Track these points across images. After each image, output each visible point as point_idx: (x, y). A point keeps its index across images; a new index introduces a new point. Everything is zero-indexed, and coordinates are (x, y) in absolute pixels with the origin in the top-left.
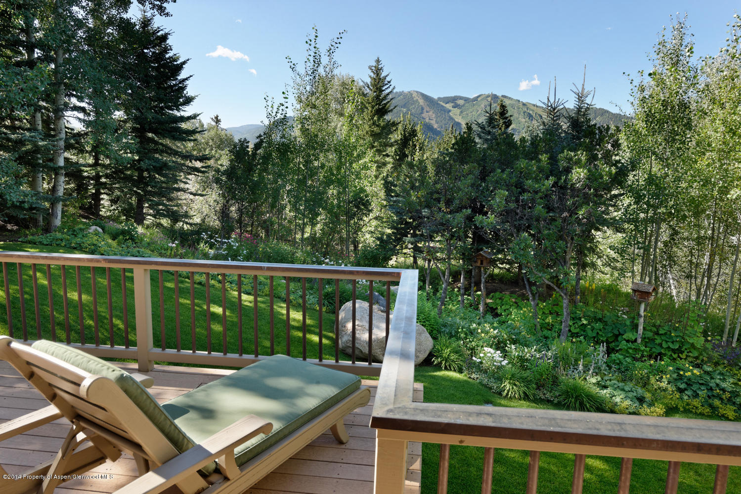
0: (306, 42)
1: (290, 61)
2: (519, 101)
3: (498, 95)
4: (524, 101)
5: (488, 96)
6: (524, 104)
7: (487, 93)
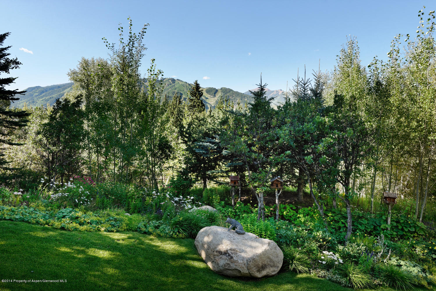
0: (119, 29)
1: (106, 41)
2: (187, 83)
3: (175, 79)
4: (189, 83)
5: (169, 79)
6: (189, 85)
7: (168, 78)
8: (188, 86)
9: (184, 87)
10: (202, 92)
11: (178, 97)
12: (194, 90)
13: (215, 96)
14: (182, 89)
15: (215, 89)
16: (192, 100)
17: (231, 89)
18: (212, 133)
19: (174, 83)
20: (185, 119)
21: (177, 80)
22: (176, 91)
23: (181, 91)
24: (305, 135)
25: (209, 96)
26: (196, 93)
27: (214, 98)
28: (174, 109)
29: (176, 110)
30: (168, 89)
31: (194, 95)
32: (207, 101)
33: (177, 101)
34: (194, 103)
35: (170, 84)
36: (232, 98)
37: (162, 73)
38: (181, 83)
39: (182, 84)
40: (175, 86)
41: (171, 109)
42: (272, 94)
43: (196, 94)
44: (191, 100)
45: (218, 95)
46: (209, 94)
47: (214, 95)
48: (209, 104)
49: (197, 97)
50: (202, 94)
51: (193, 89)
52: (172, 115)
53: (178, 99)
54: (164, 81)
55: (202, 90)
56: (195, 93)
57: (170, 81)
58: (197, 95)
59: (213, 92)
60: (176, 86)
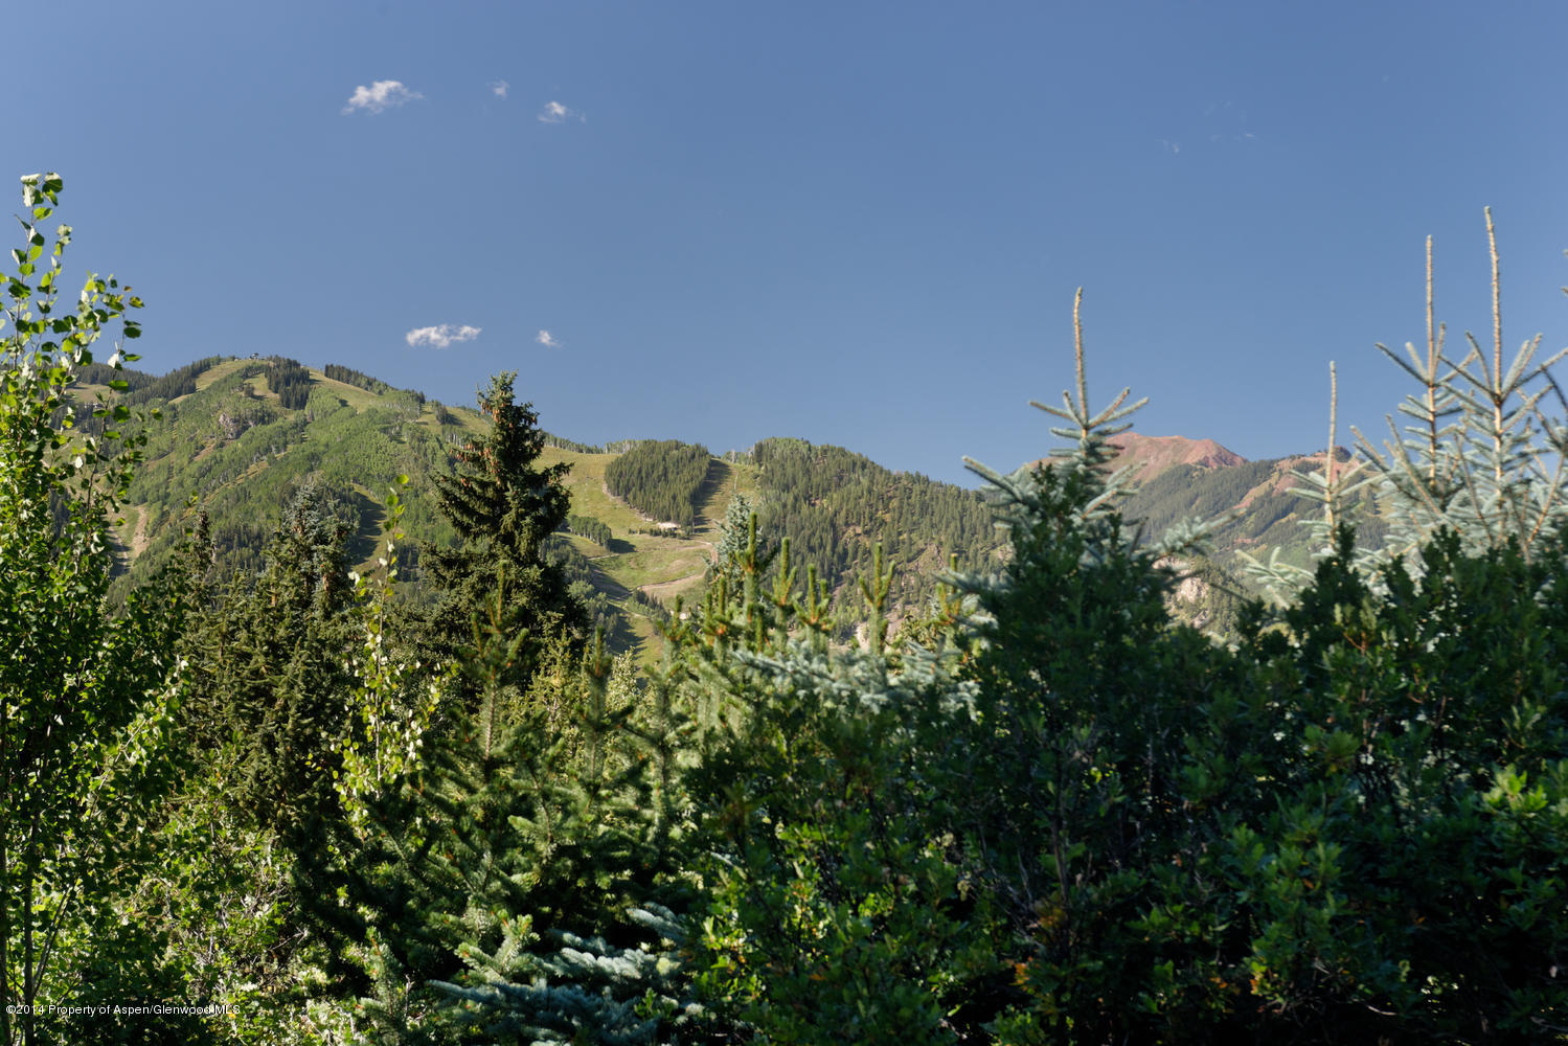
2: (420, 399)
3: (304, 363)
4: (445, 403)
6: (445, 418)
8: (435, 428)
9: (396, 438)
10: (554, 492)
11: (321, 539)
12: (482, 466)
13: (696, 525)
14: (377, 466)
15: (699, 453)
16: (457, 564)
17: (854, 450)
18: (616, 887)
19: (301, 403)
20: (367, 750)
21: (329, 371)
22: (311, 483)
23: (365, 477)
24: (1512, 885)
25: (647, 522)
26: (500, 492)
27: (690, 547)
28: (278, 653)
29: (294, 667)
30: (240, 465)
31: (481, 519)
32: (622, 573)
33: (311, 579)
34: (480, 594)
35: (264, 418)
36: (866, 542)
37: (131, 314)
38: (362, 402)
39: (372, 413)
40: (312, 432)
41: (245, 657)
42: (1256, 492)
43: (499, 504)
44: (448, 563)
45: (721, 512)
46: (646, 509)
47: (686, 510)
48: (642, 598)
49: (508, 539)
50: (564, 505)
51: (476, 460)
52: (256, 718)
53: (320, 563)
54: (203, 383)
55: (561, 468)
56: (488, 502)
57: (260, 384)
58: (508, 519)
59: (682, 486)
60: (318, 435)
